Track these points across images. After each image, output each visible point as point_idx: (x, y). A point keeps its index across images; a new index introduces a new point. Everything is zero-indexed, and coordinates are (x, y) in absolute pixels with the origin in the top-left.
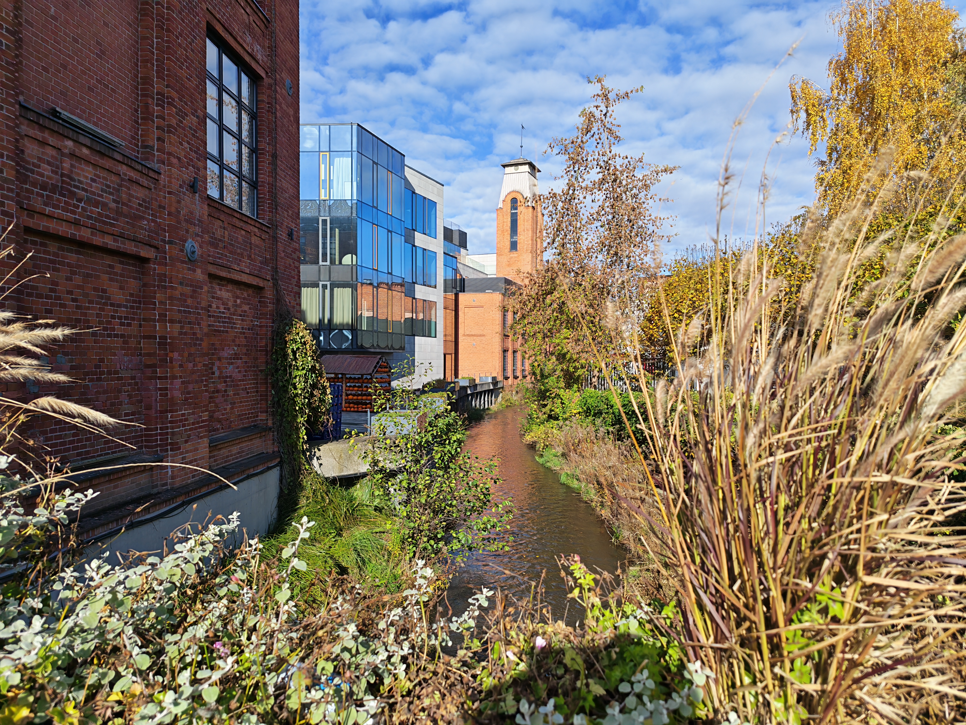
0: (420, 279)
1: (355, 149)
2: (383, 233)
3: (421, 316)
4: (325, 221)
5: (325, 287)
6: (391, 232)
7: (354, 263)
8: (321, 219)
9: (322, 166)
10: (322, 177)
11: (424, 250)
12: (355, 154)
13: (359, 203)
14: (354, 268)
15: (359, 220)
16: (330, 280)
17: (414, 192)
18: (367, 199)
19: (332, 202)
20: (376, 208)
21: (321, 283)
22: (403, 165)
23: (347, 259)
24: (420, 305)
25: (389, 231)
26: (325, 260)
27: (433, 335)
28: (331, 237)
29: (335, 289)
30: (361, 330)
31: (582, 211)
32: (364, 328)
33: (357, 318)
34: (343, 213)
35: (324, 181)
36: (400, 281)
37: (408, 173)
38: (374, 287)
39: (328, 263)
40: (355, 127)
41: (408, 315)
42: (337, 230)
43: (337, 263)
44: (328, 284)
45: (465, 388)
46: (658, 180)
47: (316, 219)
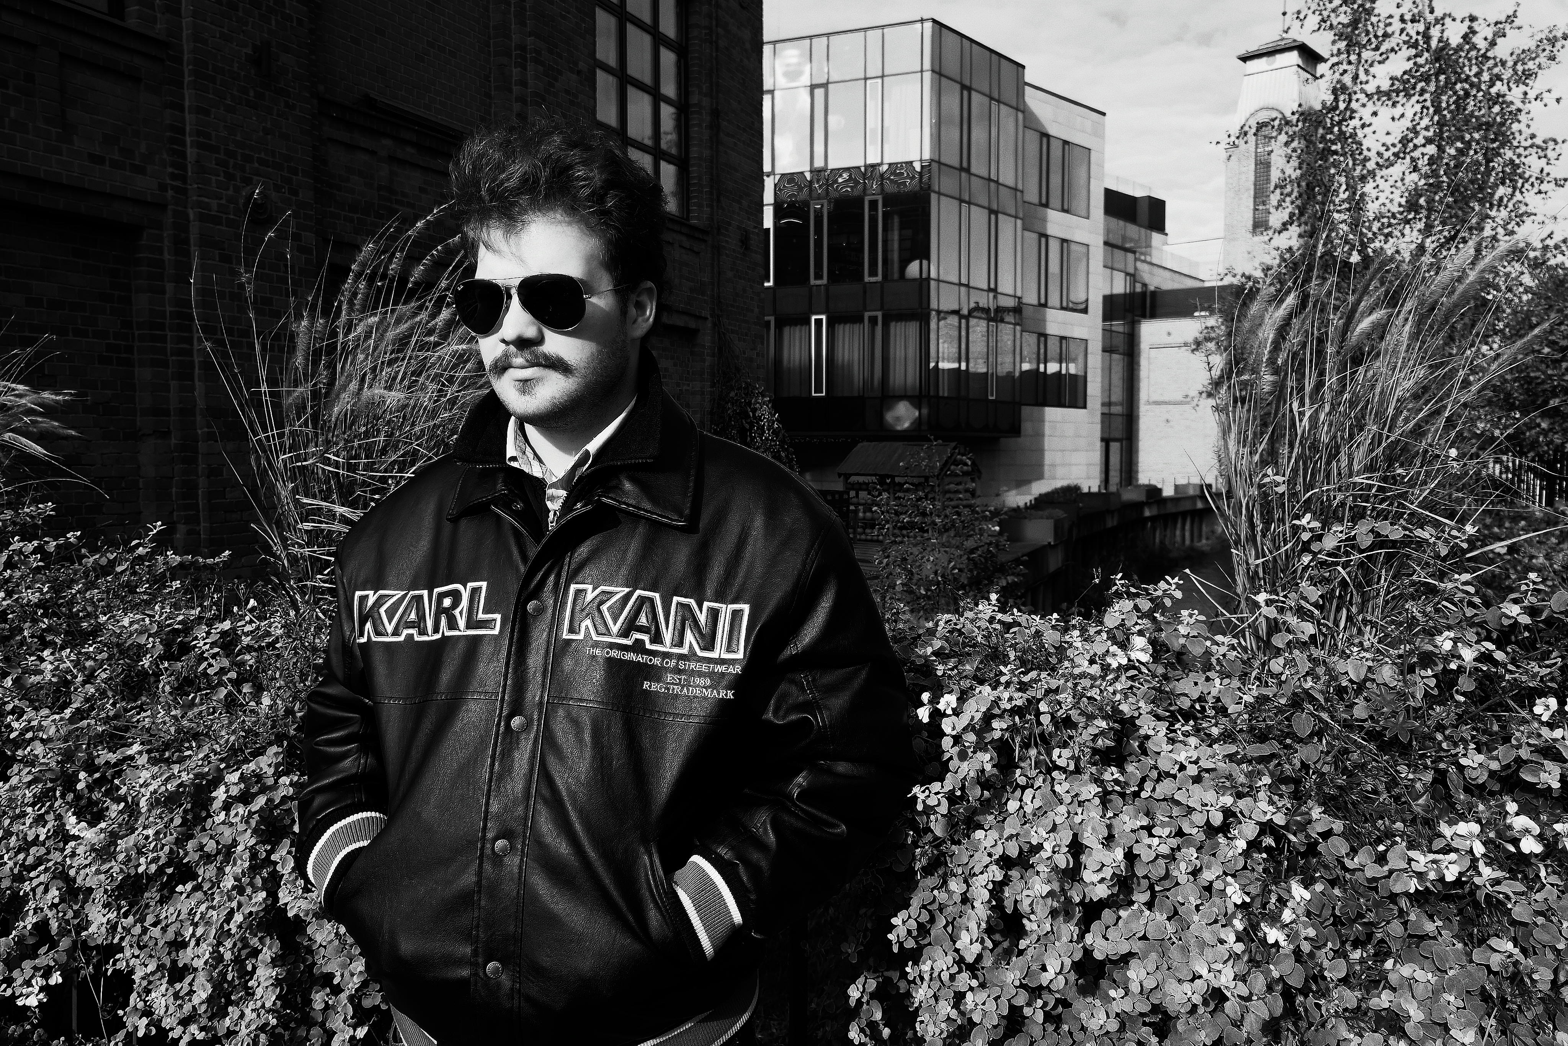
0: (1054, 299)
1: (927, 65)
2: (979, 216)
3: (1053, 368)
4: (873, 204)
5: (873, 321)
6: (996, 213)
7: (924, 276)
8: (867, 199)
9: (870, 105)
10: (871, 123)
11: (1064, 241)
12: (927, 76)
13: (935, 166)
14: (925, 283)
15: (934, 197)
16: (882, 309)
17: (1045, 136)
18: (951, 154)
19: (885, 167)
20: (968, 170)
21: (867, 315)
22: (1021, 84)
23: (913, 269)
24: (1053, 347)
25: (991, 211)
26: (873, 273)
27: (1080, 402)
28: (885, 229)
29: (893, 324)
30: (937, 397)
31: (1366, 143)
32: (944, 391)
33: (929, 375)
34: (910, 184)
35: (873, 131)
36: (1010, 303)
37: (1032, 99)
38: (961, 317)
39: (879, 278)
40: (928, 25)
41: (1026, 367)
42: (896, 220)
43: (896, 276)
44: (879, 314)
45: (1138, 506)
46: (1552, 58)
47: (859, 201)
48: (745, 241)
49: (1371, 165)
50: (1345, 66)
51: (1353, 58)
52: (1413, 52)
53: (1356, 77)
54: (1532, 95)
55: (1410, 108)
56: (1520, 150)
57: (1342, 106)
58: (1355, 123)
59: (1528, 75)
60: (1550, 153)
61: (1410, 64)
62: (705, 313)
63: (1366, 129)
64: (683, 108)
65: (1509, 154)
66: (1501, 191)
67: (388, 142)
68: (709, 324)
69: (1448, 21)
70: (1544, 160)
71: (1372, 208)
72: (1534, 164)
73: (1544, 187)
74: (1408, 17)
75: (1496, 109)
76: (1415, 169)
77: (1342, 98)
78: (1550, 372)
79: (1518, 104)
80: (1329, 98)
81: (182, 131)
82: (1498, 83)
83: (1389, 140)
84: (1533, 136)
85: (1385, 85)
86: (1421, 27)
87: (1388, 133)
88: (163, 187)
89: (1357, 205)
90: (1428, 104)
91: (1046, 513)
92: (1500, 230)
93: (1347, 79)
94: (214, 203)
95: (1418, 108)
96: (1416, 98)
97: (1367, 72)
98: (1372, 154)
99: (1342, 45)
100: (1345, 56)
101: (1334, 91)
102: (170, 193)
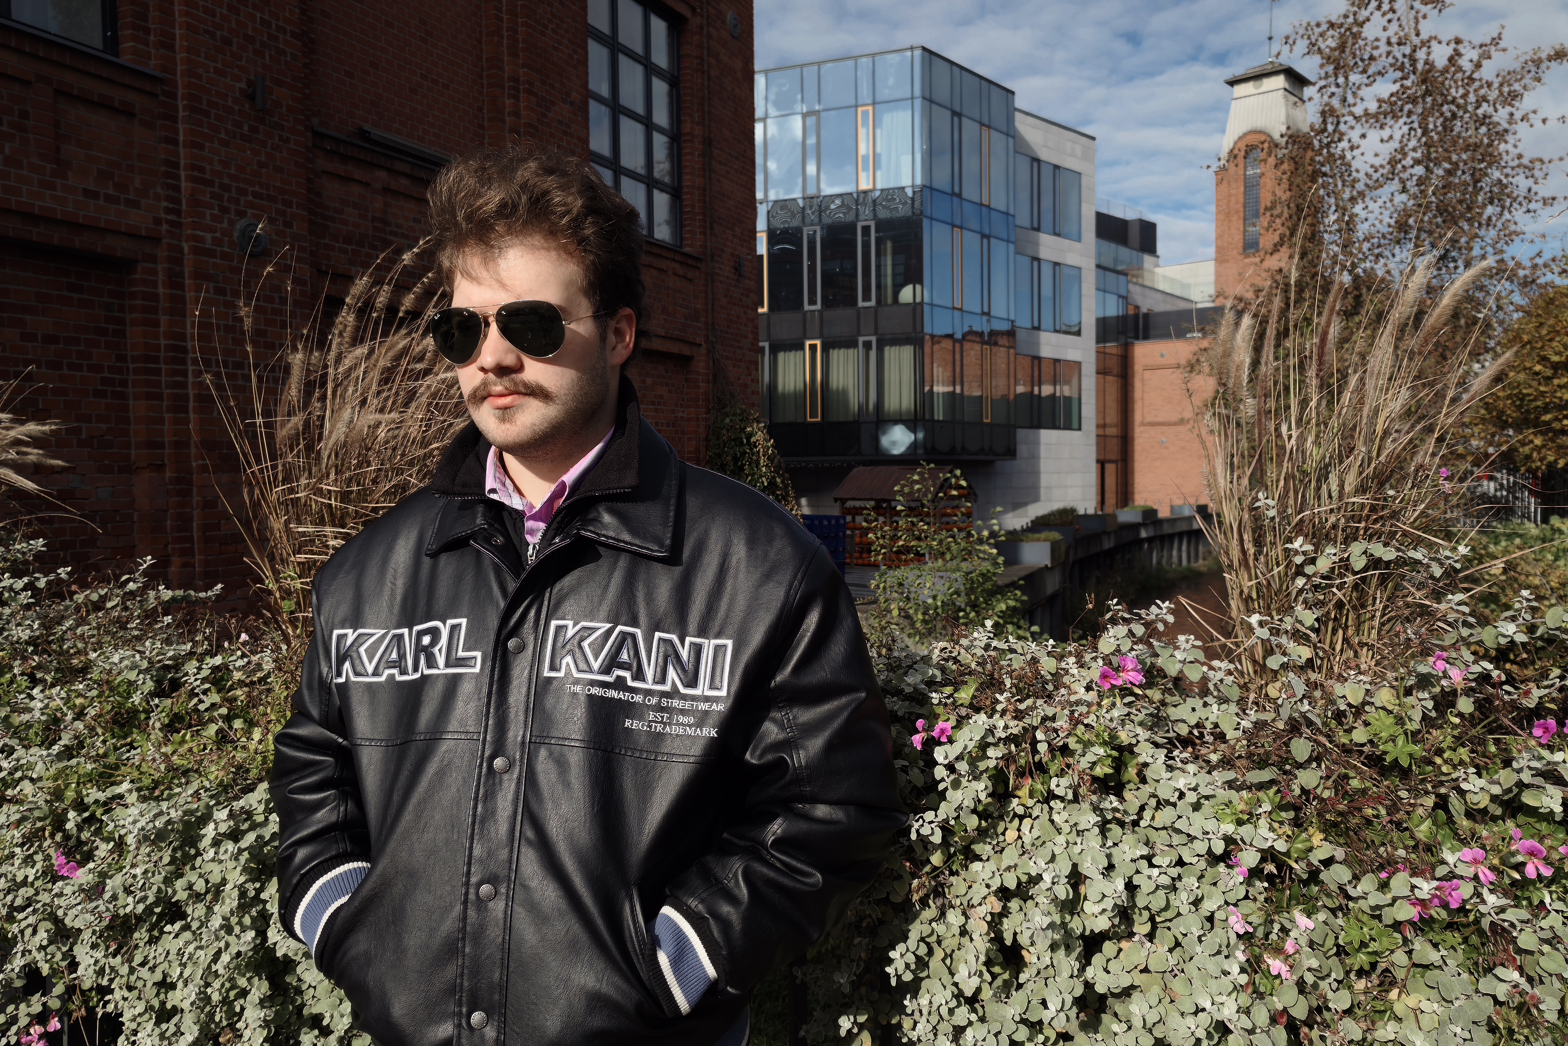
0: (1047, 320)
1: (917, 92)
2: (972, 240)
3: (1047, 390)
4: (866, 230)
5: (867, 345)
6: (988, 237)
7: (918, 300)
8: (860, 225)
9: (862, 132)
10: (863, 149)
11: (1056, 264)
12: (918, 103)
13: (927, 192)
14: (918, 308)
15: (926, 223)
16: (876, 333)
17: (1036, 160)
18: (942, 180)
19: (878, 193)
20: (959, 196)
21: (861, 340)
22: (1010, 111)
23: (906, 294)
24: (1046, 369)
25: (984, 236)
26: (867, 298)
27: (1075, 425)
28: (879, 255)
29: (887, 349)
30: (932, 420)
31: (1355, 164)
32: (939, 415)
33: (924, 399)
34: (903, 211)
35: (865, 158)
36: (1004, 326)
37: (1022, 125)
38: (955, 341)
39: (873, 303)
40: (918, 53)
41: (1020, 389)
42: (889, 245)
43: (890, 300)
44: (873, 339)
45: (1134, 527)
46: (1539, 80)
47: (852, 227)
48: (737, 269)
49: (1360, 186)
50: (1333, 89)
51: (1341, 80)
52: (1399, 74)
53: (1344, 100)
54: (1518, 115)
55: (1398, 129)
56: (1508, 171)
57: (1330, 128)
58: (1344, 144)
59: (1514, 96)
60: (1537, 173)
61: (1396, 87)
62: (700, 339)
63: (1356, 152)
64: (675, 138)
65: (1496, 174)
66: (1490, 210)
67: (382, 174)
68: (703, 350)
69: (1434, 43)
70: (1531, 180)
71: (1362, 229)
72: (1521, 183)
73: (1532, 206)
74: (1394, 40)
75: (1483, 130)
76: (1404, 190)
77: (1330, 120)
78: (1542, 388)
79: (1505, 125)
80: (1317, 120)
81: (176, 165)
82: (1485, 105)
83: (1377, 162)
84: (1520, 157)
85: (1373, 107)
86: (1407, 50)
87: (1376, 155)
88: (157, 221)
89: (1349, 226)
90: (1416, 125)
91: (1043, 535)
92: (1489, 249)
93: (1336, 103)
94: (208, 236)
95: (1405, 129)
96: (1404, 119)
97: (1354, 94)
98: (1361, 175)
99: (1330, 68)
100: (1332, 79)
101: (1323, 113)
102: (165, 227)
